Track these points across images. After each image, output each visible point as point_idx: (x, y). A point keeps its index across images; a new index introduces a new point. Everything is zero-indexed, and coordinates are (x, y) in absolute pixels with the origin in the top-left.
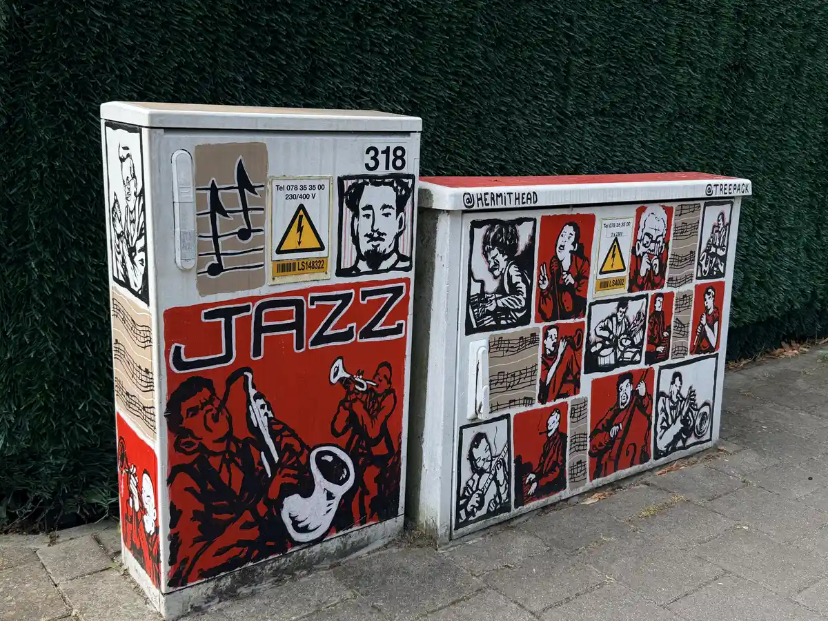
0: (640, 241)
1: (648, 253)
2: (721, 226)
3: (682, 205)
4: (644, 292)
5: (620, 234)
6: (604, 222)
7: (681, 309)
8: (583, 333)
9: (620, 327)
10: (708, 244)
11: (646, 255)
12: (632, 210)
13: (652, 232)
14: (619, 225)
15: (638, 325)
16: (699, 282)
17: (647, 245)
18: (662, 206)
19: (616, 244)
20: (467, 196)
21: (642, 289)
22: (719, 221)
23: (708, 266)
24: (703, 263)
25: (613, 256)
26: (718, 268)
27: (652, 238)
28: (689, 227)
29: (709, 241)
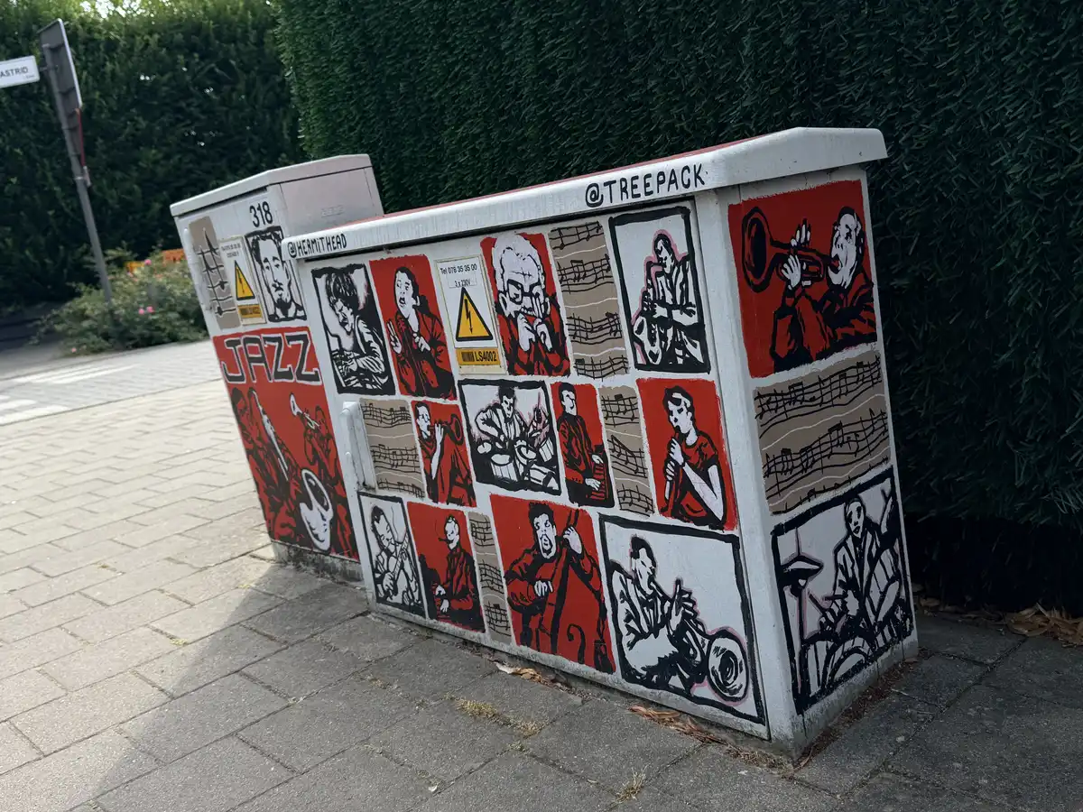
0: (505, 293)
1: (523, 313)
2: (669, 263)
3: (559, 229)
4: (537, 378)
5: (467, 282)
6: (440, 265)
7: (617, 421)
8: (460, 421)
9: (512, 426)
10: (643, 299)
11: (521, 316)
12: (475, 245)
13: (520, 279)
14: (460, 269)
15: (541, 431)
16: (647, 375)
17: (517, 300)
18: (523, 235)
19: (465, 299)
20: (291, 245)
21: (530, 372)
22: (658, 252)
23: (657, 343)
24: (644, 337)
25: (468, 315)
26: (686, 351)
27: (522, 289)
28: (589, 267)
29: (645, 293)
